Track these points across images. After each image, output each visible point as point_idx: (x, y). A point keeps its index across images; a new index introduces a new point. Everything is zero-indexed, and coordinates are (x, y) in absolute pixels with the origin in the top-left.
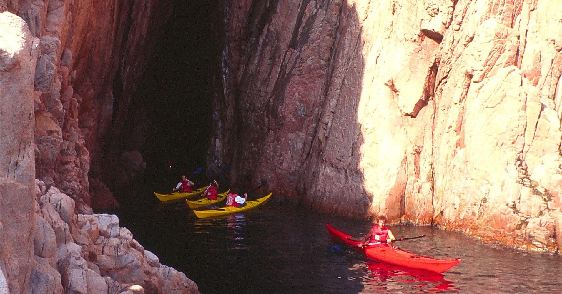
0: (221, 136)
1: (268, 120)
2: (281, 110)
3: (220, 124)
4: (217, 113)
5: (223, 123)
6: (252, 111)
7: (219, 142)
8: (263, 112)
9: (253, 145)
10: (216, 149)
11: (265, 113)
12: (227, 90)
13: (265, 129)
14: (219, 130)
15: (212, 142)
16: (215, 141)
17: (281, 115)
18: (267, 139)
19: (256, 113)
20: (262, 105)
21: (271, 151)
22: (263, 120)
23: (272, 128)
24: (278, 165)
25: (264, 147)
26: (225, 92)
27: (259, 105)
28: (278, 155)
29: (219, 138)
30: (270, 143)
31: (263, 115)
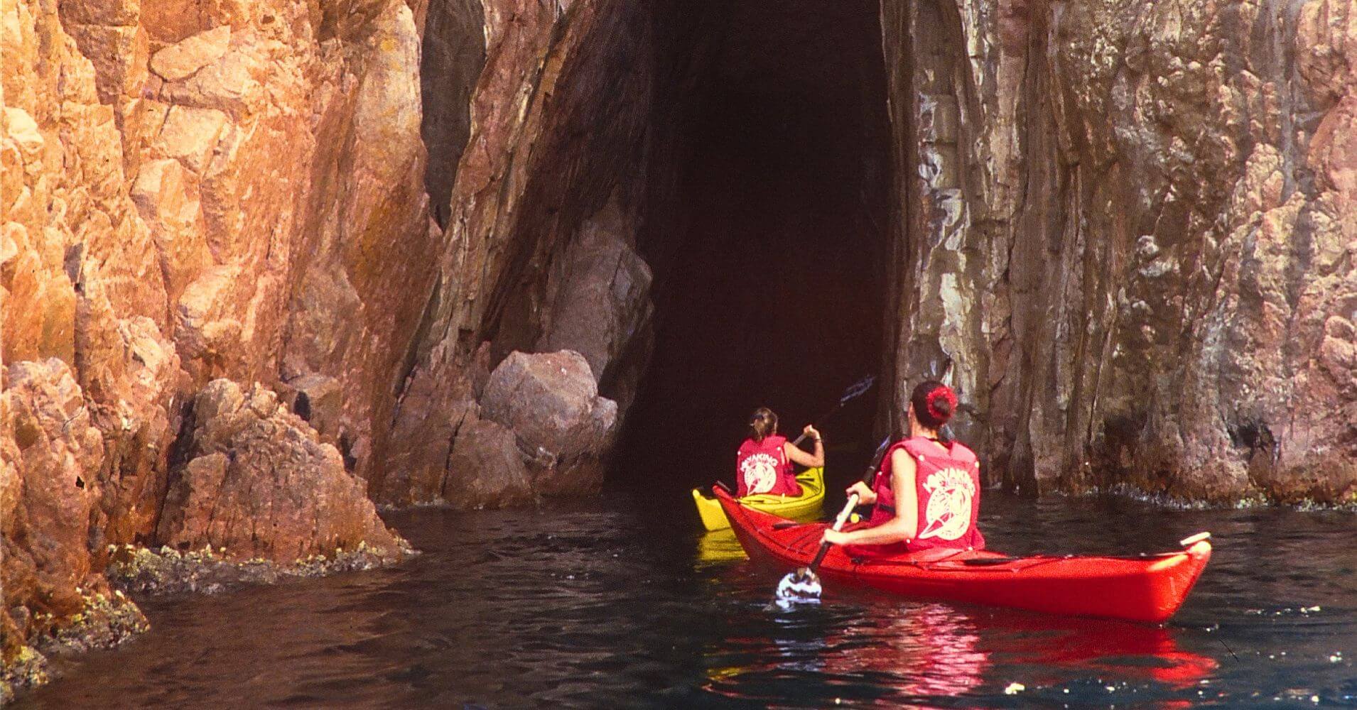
0: (963, 258)
1: (1235, 92)
2: (1316, 20)
3: (955, 205)
4: (936, 159)
5: (972, 198)
6: (1134, 77)
7: (959, 288)
8: (1205, 66)
9: (1155, 248)
10: (947, 322)
11: (1218, 64)
12: (982, 35)
13: (1225, 145)
14: (950, 232)
15: (925, 290)
16: (936, 284)
17: (1322, 49)
18: (1244, 196)
19: (1160, 79)
20: (1194, 27)
21: (1274, 251)
22: (1204, 104)
23: (1265, 133)
24: (1335, 319)
25: (1234, 238)
26: (971, 49)
27: (1177, 34)
28: (1325, 261)
29: (955, 269)
30: (1264, 210)
31: (1203, 77)
